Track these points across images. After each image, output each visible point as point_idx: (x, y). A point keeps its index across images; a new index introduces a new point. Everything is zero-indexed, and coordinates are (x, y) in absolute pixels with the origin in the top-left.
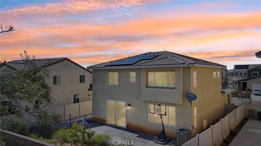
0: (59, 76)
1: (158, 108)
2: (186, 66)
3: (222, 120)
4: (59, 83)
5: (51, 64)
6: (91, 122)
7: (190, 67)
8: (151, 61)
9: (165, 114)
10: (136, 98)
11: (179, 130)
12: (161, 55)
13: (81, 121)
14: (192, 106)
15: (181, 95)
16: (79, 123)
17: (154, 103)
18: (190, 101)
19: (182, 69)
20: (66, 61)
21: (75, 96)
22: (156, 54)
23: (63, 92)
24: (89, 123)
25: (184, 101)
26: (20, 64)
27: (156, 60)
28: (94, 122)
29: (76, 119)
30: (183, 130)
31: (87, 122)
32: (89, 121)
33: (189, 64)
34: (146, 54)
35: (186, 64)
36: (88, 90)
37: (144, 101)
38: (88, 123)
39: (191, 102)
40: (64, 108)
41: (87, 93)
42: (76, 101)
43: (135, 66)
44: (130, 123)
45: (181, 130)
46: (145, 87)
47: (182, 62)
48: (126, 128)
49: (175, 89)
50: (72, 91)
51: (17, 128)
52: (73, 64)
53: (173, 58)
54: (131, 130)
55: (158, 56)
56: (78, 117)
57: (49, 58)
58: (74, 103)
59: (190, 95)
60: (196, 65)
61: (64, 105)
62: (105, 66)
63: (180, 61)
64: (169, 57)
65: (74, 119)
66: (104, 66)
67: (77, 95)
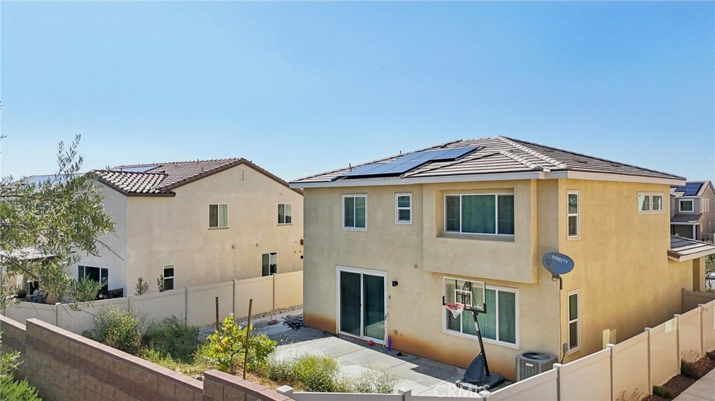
0: (225, 206)
1: (464, 291)
2: (544, 178)
3: (649, 331)
4: (225, 223)
5: (203, 175)
6: (298, 327)
7: (557, 180)
8: (452, 165)
9: (483, 310)
10: (413, 266)
11: (525, 355)
12: (484, 147)
13: (275, 322)
14: (561, 288)
15: (531, 258)
16: (269, 326)
17: (455, 279)
18: (556, 276)
19: (533, 187)
20: (243, 166)
21: (265, 257)
22: (473, 146)
23: (233, 247)
24: (293, 328)
25: (539, 276)
26: (129, 175)
27: (466, 161)
28: (308, 327)
29: (263, 316)
30: (535, 354)
31: (290, 326)
32: (294, 324)
33: (551, 170)
34: (445, 145)
35: (545, 170)
36: (299, 242)
37: (434, 274)
38: (291, 328)
39: (558, 277)
40: (232, 287)
41: (298, 252)
42: (269, 269)
43: (408, 177)
44: (396, 332)
45: (528, 355)
46: (435, 236)
47: (533, 167)
48: (387, 346)
49: (514, 241)
50: (257, 245)
51: (113, 334)
52: (260, 174)
53: (512, 156)
54: (398, 350)
55: (475, 149)
56: (270, 313)
57: (200, 160)
58: (263, 275)
59: (557, 258)
60: (571, 175)
61: (234, 281)
62: (333, 180)
63: (528, 164)
64: (502, 153)
65: (258, 316)
66: (330, 180)
67: (270, 255)
